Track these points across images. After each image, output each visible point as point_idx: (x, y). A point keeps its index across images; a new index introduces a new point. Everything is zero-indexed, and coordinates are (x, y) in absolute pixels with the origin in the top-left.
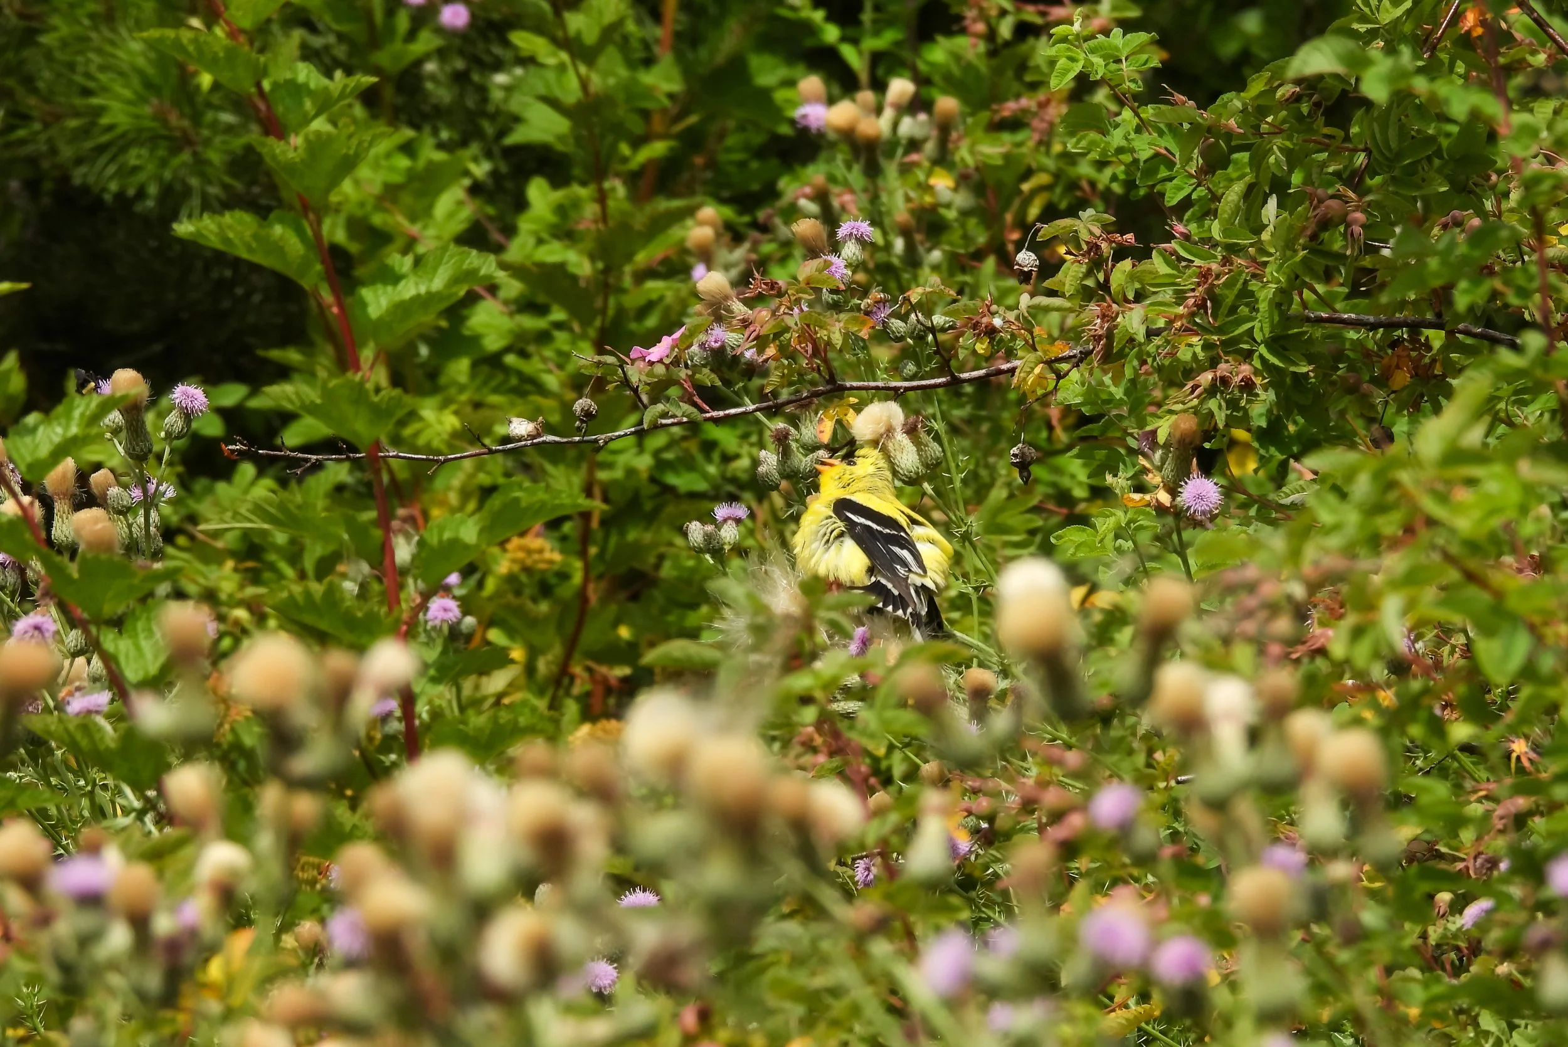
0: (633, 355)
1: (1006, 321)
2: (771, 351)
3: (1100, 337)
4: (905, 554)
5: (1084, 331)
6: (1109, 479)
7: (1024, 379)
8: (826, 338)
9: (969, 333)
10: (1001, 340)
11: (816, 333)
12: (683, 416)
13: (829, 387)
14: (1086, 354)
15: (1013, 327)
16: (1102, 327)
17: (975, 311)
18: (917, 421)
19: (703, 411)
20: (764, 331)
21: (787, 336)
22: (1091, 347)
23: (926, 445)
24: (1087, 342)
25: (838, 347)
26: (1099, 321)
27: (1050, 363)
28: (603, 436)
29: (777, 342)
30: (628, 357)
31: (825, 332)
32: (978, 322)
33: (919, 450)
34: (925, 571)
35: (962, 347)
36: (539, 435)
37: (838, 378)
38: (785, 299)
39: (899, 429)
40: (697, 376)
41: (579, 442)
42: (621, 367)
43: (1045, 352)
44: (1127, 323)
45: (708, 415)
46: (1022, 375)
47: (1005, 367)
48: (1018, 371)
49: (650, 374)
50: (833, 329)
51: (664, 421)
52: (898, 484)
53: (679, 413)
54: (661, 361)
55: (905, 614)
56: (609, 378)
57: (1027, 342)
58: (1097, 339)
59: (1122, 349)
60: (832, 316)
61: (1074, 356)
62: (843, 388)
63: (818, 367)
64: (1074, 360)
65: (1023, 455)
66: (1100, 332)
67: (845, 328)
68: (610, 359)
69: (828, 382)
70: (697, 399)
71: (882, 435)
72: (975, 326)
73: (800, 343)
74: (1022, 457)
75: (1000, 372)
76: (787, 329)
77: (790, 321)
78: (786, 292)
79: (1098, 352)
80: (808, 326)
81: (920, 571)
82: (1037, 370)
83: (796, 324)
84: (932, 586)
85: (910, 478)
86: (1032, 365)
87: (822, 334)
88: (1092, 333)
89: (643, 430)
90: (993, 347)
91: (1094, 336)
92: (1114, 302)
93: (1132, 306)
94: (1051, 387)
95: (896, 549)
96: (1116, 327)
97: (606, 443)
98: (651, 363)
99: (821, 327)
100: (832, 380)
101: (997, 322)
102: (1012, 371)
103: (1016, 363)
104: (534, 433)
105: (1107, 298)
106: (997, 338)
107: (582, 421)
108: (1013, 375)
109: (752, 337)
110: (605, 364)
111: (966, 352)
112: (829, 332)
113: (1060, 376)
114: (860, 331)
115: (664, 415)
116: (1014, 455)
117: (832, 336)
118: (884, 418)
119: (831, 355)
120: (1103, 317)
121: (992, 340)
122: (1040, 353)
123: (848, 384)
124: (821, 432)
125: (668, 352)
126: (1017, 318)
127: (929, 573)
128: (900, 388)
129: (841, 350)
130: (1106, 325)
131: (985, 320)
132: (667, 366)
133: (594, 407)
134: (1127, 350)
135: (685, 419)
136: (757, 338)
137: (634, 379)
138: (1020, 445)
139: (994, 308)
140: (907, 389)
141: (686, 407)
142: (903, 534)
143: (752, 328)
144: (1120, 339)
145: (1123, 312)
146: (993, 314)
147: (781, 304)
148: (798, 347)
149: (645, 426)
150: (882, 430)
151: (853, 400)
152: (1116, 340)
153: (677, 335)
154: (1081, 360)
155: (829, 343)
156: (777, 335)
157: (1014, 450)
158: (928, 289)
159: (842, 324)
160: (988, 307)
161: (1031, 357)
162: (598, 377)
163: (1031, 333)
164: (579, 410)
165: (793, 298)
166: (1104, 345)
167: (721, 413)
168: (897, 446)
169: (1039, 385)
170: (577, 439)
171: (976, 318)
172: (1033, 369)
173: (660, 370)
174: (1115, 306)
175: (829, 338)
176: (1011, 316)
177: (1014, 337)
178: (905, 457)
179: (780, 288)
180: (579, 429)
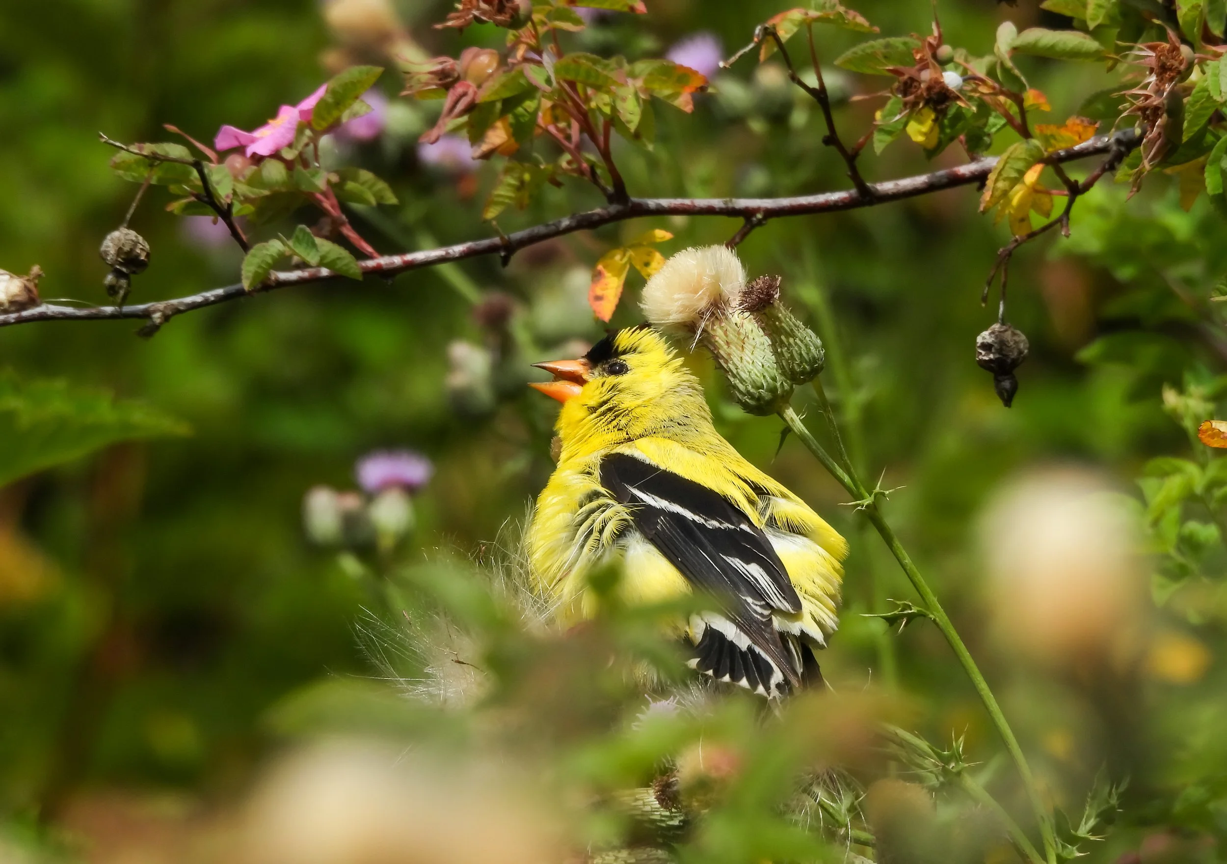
0: (222, 142)
1: (969, 78)
2: (497, 136)
3: (1156, 111)
4: (754, 570)
5: (1123, 99)
6: (1171, 398)
7: (1005, 193)
8: (607, 110)
9: (895, 100)
10: (959, 115)
11: (587, 99)
12: (321, 264)
13: (613, 209)
14: (1129, 145)
15: (984, 89)
16: (1159, 92)
17: (906, 56)
18: (771, 287)
19: (360, 255)
20: (483, 96)
21: (530, 105)
22: (1138, 131)
23: (791, 334)
24: (1130, 121)
25: (633, 127)
26: (1153, 79)
27: (1055, 162)
28: (161, 305)
29: (510, 118)
30: (211, 146)
31: (606, 98)
32: (912, 79)
33: (776, 344)
34: (797, 605)
35: (881, 130)
36: (32, 302)
37: (629, 190)
38: (525, 32)
39: (735, 301)
40: (350, 185)
41: (112, 316)
42: (198, 165)
43: (1047, 140)
44: (1209, 83)
45: (371, 263)
46: (1001, 185)
47: (965, 169)
48: (992, 177)
49: (255, 181)
50: (622, 92)
51: (283, 276)
52: (734, 412)
53: (313, 258)
54: (276, 155)
55: (767, 689)
56: (173, 189)
57: (1010, 120)
58: (1150, 114)
59: (1199, 137)
60: (620, 66)
61: (1104, 150)
62: (641, 211)
63: (592, 168)
64: (1107, 158)
65: (1001, 345)
66: (1155, 101)
67: (646, 90)
68: (175, 151)
69: (611, 199)
70: (348, 231)
71: (701, 314)
72: (908, 87)
73: (556, 120)
74: (1000, 351)
75: (956, 181)
76: (530, 91)
77: (536, 75)
78: (529, 18)
79: (1152, 142)
80: (572, 85)
81: (786, 606)
82: (1031, 177)
83: (548, 81)
84: (817, 634)
85: (759, 399)
86: (1020, 165)
87: (600, 102)
88: (1140, 103)
89: (241, 293)
90: (942, 128)
91: (1143, 109)
92: (1184, 41)
93: (1220, 49)
94: (1057, 212)
95: (736, 562)
96: (1188, 91)
97: (166, 318)
98: (257, 159)
99: (598, 88)
100: (619, 194)
101: (951, 79)
102: (981, 178)
103: (990, 161)
104: (23, 298)
105: (1171, 33)
106: (952, 112)
107: (119, 274)
108: (983, 185)
109: (460, 106)
110: (166, 159)
111: (888, 139)
112: (614, 96)
113: (1075, 190)
114: (675, 95)
115: (283, 262)
116: (987, 347)
117: (620, 105)
118: (707, 280)
119: (617, 141)
120: (1162, 70)
121: (940, 114)
122: (1035, 142)
123: (652, 203)
124: (599, 298)
125: (290, 136)
126: (991, 73)
127: (807, 606)
128: (757, 210)
129: (637, 136)
130: (1168, 87)
131: (926, 76)
132: (289, 165)
133: (142, 247)
134: (1209, 138)
135: (325, 272)
136: (471, 108)
137: (223, 190)
138: (996, 327)
139: (945, 50)
140: (770, 213)
141: (326, 246)
142: (744, 527)
143: (459, 89)
144: (1197, 116)
145: (1202, 62)
146: (943, 63)
147: (518, 42)
148: (552, 129)
149: (246, 285)
150: (703, 304)
151: (662, 235)
152: (1188, 117)
153: (310, 103)
154: (1119, 157)
155: (614, 121)
156: (509, 104)
157: (985, 337)
158: (813, 13)
159: (639, 83)
160: (934, 49)
161: (1019, 148)
162: (151, 187)
163: (1019, 101)
164: (112, 251)
165: (542, 30)
166: (1164, 127)
167: (397, 260)
168: (732, 336)
169: (1036, 206)
170: (109, 309)
171: (910, 72)
172: (1022, 173)
173: (275, 172)
174: (1185, 50)
175: (614, 109)
176: (979, 68)
177: (984, 109)
178: (747, 356)
179: (516, 9)
180: (112, 290)
